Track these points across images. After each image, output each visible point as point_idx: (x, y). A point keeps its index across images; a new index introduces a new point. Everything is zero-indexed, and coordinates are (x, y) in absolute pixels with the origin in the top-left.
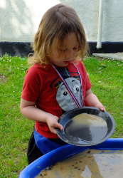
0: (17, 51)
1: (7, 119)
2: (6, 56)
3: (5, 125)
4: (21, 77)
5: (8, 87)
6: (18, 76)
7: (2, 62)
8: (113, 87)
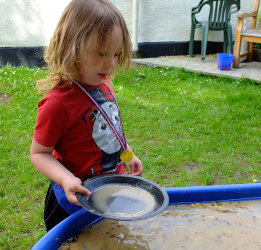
0: (22, 58)
1: (12, 156)
2: (9, 66)
3: (9, 164)
4: (29, 95)
5: (12, 110)
6: (25, 94)
7: (3, 75)
8: (157, 104)
